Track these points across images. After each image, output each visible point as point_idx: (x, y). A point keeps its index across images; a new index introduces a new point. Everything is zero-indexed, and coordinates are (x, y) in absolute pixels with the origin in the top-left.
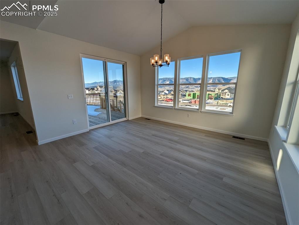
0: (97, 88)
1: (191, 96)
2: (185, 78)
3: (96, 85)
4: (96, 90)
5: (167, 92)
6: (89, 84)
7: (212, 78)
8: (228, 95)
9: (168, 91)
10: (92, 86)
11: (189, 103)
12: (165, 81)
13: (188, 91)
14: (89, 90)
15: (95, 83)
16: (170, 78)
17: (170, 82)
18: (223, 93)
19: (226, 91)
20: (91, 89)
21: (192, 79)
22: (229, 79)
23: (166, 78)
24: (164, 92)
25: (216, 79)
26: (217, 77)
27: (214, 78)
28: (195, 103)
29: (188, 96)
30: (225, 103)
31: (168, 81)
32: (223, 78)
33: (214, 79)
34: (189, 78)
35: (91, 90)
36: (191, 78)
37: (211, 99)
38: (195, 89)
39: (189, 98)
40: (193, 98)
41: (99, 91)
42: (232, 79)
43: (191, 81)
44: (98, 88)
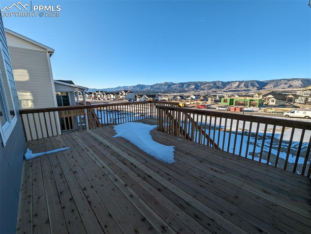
0: (121, 93)
1: (227, 102)
2: (212, 82)
3: (120, 90)
4: (120, 95)
5: (194, 97)
6: (113, 88)
7: (244, 81)
8: (273, 101)
9: (195, 95)
10: (116, 90)
11: (227, 110)
12: (190, 85)
13: (217, 96)
14: (114, 95)
15: (119, 87)
16: (195, 82)
17: (195, 86)
18: (265, 99)
19: (271, 96)
20: (116, 93)
21: (220, 83)
22: (265, 82)
23: (191, 82)
24: (191, 97)
25: (249, 83)
26: (250, 81)
27: (246, 81)
28: (235, 111)
29: (224, 102)
30: (274, 111)
31: (193, 85)
32: (257, 82)
33: (246, 83)
34: (216, 81)
35: (116, 95)
36: (219, 81)
37: (253, 106)
38: (223, 94)
39: (226, 104)
40: (230, 105)
41: (124, 95)
42: (269, 83)
43: (219, 85)
44: (123, 92)
